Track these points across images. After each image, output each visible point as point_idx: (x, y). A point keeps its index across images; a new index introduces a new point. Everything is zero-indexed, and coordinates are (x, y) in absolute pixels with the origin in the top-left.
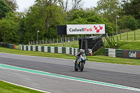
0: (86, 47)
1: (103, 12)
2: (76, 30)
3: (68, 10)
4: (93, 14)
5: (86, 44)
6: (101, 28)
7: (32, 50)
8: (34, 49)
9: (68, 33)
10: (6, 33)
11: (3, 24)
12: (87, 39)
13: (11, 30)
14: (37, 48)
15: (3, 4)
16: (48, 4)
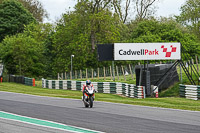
0: (148, 81)
1: (190, 23)
2: (129, 52)
3: (128, 21)
4: (172, 27)
5: (148, 77)
6: (174, 50)
7: (61, 87)
8: (65, 86)
9: (117, 57)
10: (22, 59)
11: (17, 43)
12: (150, 69)
13: (31, 53)
14: (69, 84)
15: (20, 10)
16: (94, 9)
